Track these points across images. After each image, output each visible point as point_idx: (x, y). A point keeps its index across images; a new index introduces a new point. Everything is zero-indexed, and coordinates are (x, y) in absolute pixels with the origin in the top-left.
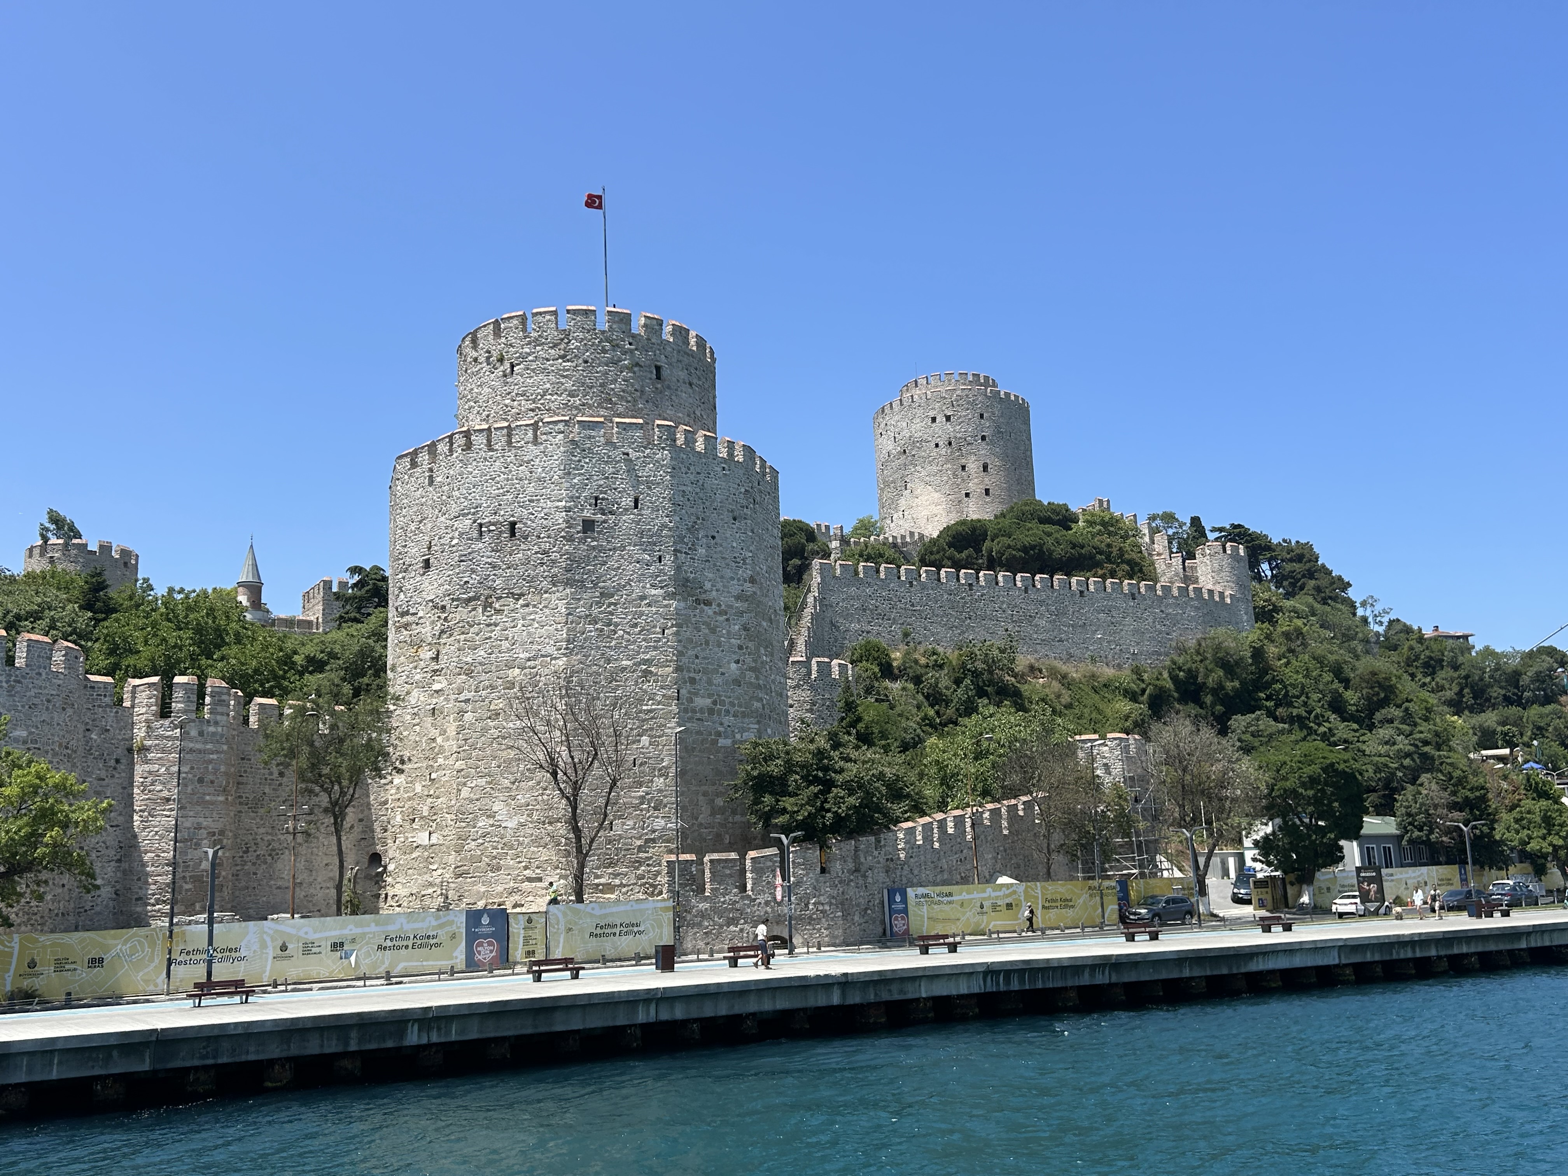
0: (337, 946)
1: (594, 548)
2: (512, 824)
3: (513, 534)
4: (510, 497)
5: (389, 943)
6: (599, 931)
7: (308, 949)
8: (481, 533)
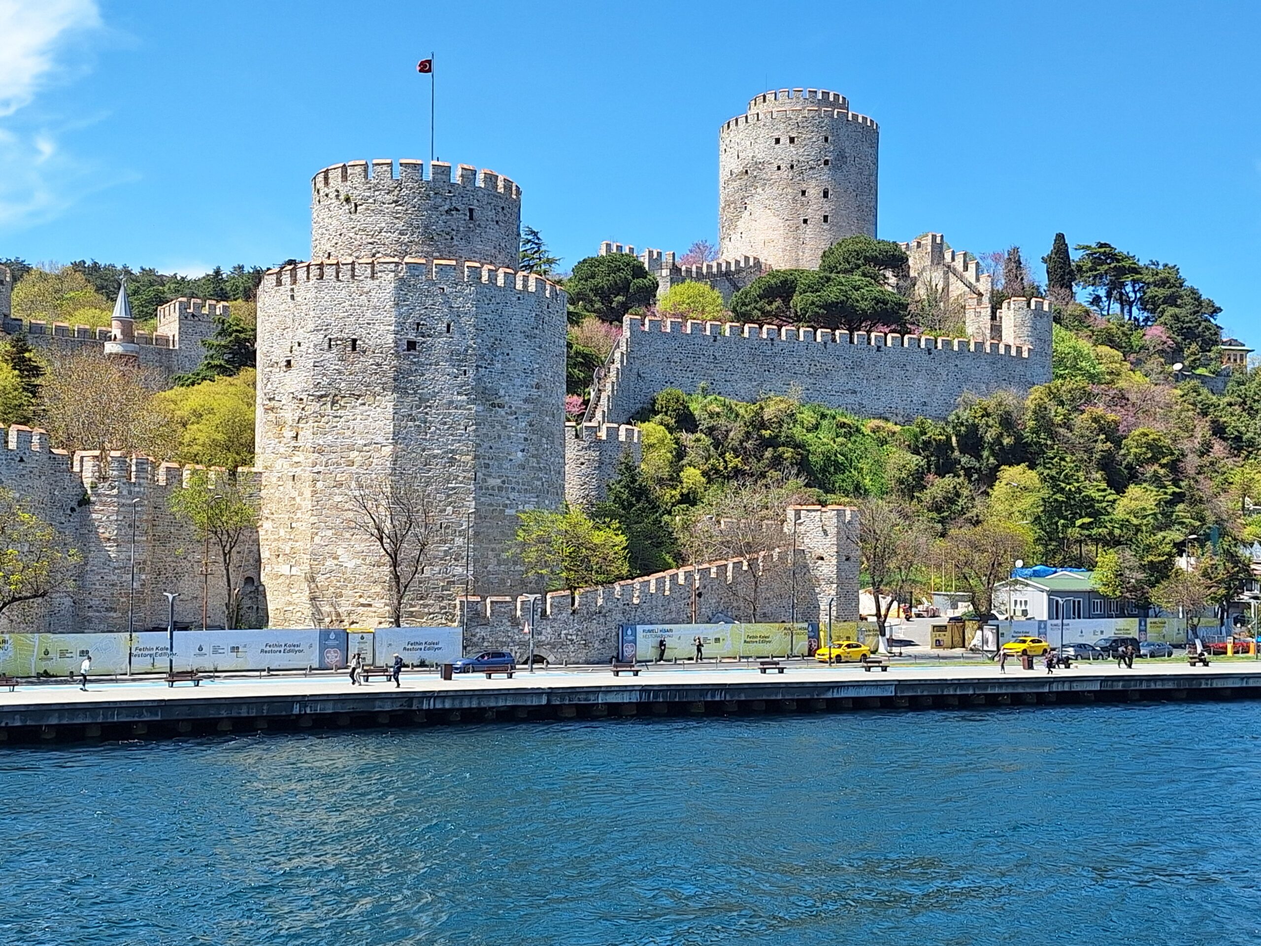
0: (235, 649)
1: (415, 363)
2: (351, 565)
3: (354, 349)
4: (353, 319)
5: (268, 649)
6: (410, 647)
7: (216, 650)
8: (330, 346)
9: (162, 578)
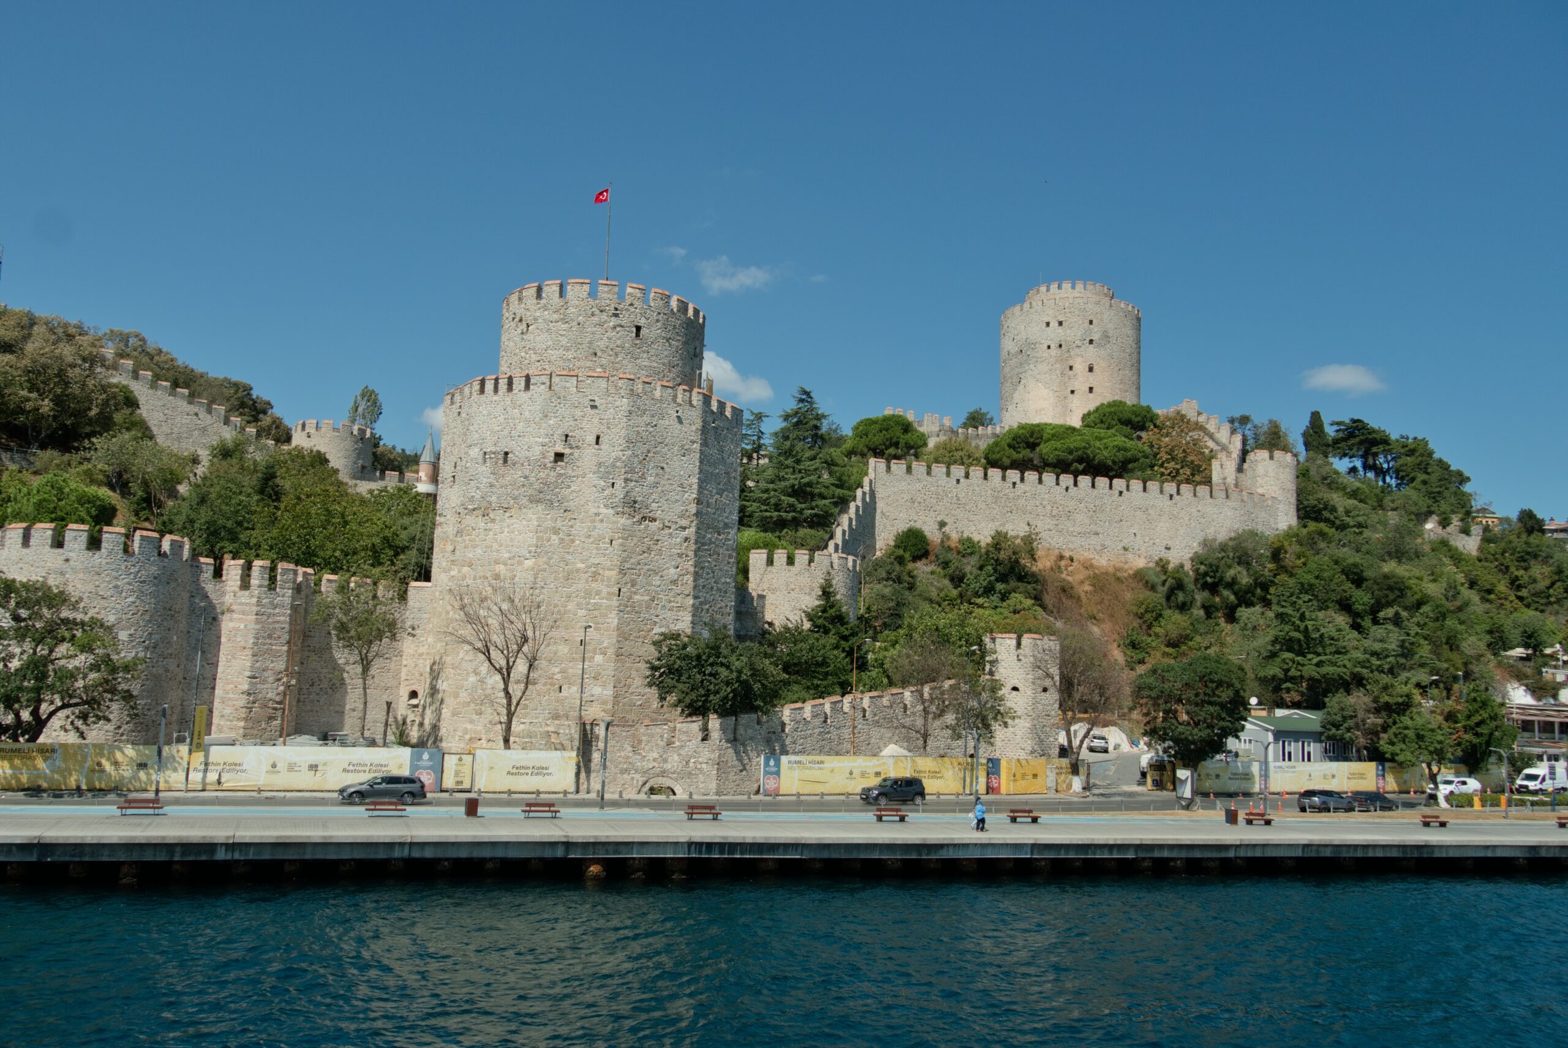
0: (314, 767)
1: (561, 475)
3: (505, 461)
4: (506, 432)
5: (351, 768)
6: (515, 771)
7: (291, 768)
8: (485, 459)
9: (316, 689)
